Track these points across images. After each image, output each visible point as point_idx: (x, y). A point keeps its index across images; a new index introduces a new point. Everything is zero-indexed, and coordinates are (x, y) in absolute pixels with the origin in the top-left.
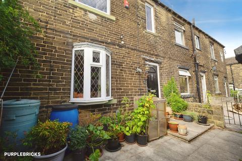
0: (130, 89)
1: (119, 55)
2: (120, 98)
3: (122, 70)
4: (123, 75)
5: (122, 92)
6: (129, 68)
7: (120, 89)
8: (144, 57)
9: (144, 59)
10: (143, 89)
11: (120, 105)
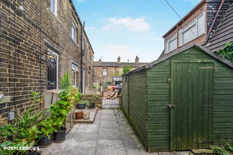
0: (28, 81)
1: (15, 26)
2: (14, 94)
3: (18, 51)
4: (19, 60)
5: (18, 85)
6: (28, 51)
7: (15, 80)
8: (47, 41)
9: (46, 44)
10: (44, 82)
11: (15, 103)
